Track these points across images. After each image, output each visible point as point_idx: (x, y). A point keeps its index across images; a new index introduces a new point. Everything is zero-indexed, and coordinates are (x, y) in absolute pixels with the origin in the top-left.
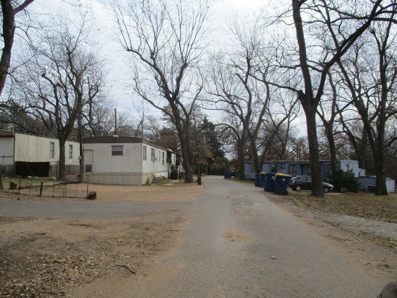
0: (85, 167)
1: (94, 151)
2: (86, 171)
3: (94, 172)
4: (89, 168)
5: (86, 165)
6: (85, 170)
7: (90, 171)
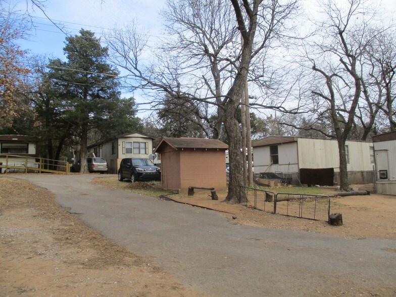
0: (378, 174)
1: (389, 152)
2: (381, 178)
3: (391, 179)
4: (384, 174)
5: (380, 171)
6: (379, 177)
7: (386, 178)
